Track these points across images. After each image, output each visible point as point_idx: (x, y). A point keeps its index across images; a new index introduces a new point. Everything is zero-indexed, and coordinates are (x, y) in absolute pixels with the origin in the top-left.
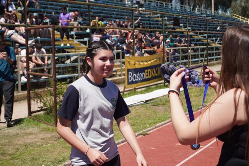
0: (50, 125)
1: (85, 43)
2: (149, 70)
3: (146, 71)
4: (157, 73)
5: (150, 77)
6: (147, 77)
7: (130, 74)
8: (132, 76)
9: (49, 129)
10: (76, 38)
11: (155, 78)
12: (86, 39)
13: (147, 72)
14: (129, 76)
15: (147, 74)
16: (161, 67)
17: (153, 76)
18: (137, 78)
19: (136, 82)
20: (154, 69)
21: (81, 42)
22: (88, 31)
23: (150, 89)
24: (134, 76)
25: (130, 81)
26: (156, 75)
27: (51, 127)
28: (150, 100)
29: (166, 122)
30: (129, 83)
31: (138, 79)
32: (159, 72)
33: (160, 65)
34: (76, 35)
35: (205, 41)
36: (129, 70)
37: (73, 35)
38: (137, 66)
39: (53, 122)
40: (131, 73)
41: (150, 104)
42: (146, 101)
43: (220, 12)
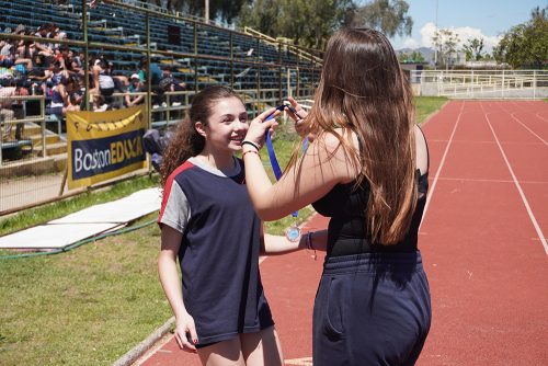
2: (119, 144)
3: (113, 145)
4: (135, 150)
5: (120, 160)
6: (114, 161)
7: (79, 153)
8: (82, 159)
11: (132, 163)
13: (115, 149)
14: (77, 160)
15: (114, 153)
16: (145, 136)
17: (129, 157)
18: (93, 164)
19: (91, 173)
20: (129, 142)
23: (123, 188)
24: (88, 159)
25: (77, 170)
26: (134, 154)
28: (139, 219)
30: (77, 176)
31: (96, 165)
32: (139, 149)
33: (143, 131)
35: (205, 80)
36: (75, 144)
38: (94, 135)
40: (79, 150)
41: (143, 231)
42: (131, 223)
43: (218, 22)
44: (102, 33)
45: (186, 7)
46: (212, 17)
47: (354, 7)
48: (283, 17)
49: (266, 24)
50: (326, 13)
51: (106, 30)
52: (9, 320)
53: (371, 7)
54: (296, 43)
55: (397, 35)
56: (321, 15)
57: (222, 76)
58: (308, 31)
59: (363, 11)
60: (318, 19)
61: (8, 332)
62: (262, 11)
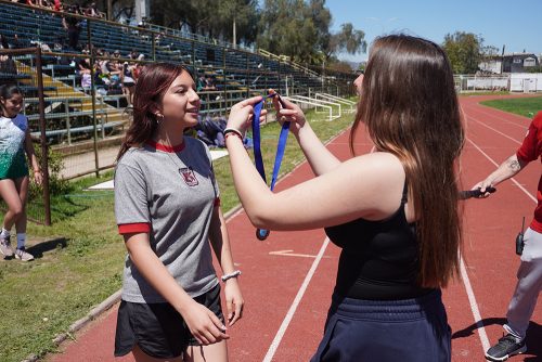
0: (38, 223)
1: (70, 83)
9: (36, 231)
10: (56, 76)
12: (71, 77)
21: (64, 81)
22: (73, 64)
27: (41, 227)
29: (233, 210)
34: (55, 70)
35: (233, 84)
37: (50, 70)
39: (43, 217)
43: (242, 46)
44: (167, 54)
45: (221, 37)
46: (238, 42)
47: (330, 35)
48: (284, 43)
49: (273, 47)
50: (311, 39)
51: (170, 52)
52: (109, 230)
53: (341, 35)
54: (292, 60)
55: (357, 53)
56: (308, 41)
57: (243, 81)
58: (300, 51)
59: (335, 37)
60: (306, 43)
61: (108, 237)
62: (271, 38)
